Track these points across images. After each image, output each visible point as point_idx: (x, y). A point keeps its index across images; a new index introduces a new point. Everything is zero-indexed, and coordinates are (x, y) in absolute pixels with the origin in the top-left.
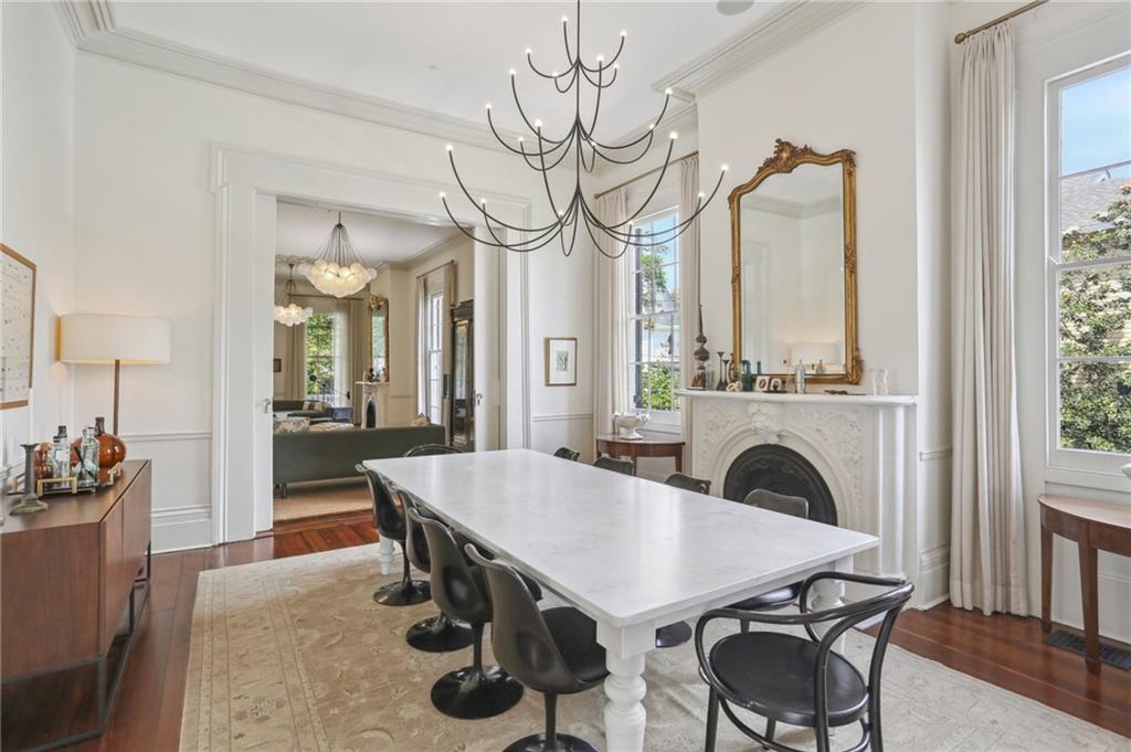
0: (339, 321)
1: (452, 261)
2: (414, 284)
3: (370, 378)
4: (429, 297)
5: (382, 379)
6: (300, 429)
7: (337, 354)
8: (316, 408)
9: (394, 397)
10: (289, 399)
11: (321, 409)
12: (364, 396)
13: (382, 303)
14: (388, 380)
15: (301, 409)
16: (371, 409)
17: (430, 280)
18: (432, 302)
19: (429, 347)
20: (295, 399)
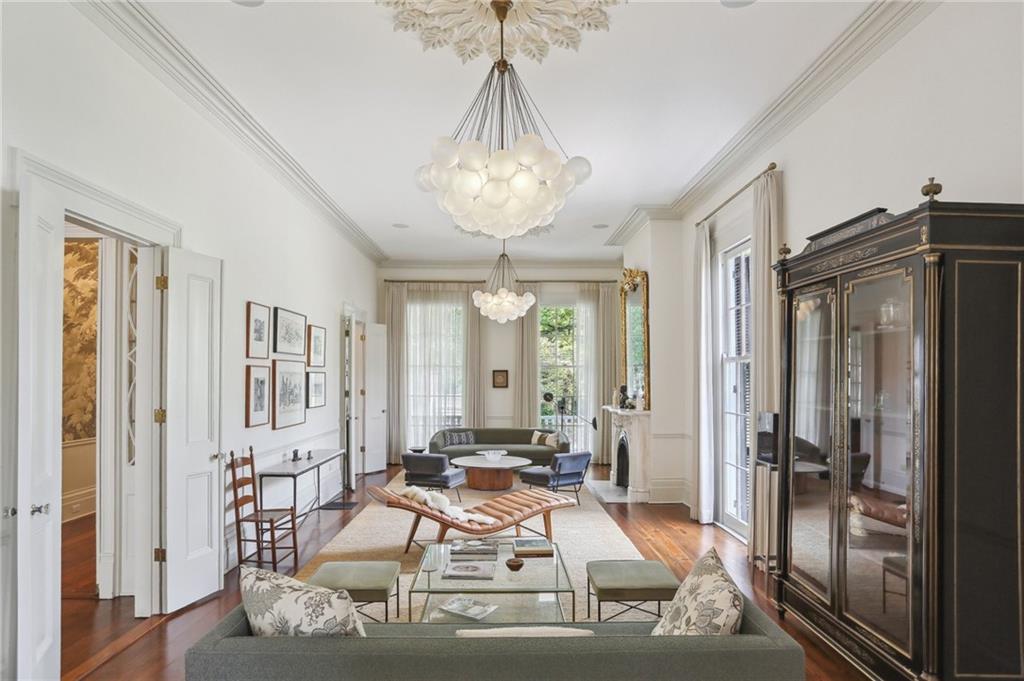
0: (584, 315)
1: (773, 166)
2: (692, 237)
3: (623, 404)
4: (720, 256)
5: (640, 404)
6: (320, 624)
7: (582, 362)
8: (547, 442)
9: (657, 436)
10: (519, 427)
11: (554, 445)
12: (614, 429)
13: (638, 280)
14: (648, 407)
15: (529, 442)
16: (623, 450)
17: (723, 223)
18: (725, 266)
19: (721, 351)
20: (526, 428)
